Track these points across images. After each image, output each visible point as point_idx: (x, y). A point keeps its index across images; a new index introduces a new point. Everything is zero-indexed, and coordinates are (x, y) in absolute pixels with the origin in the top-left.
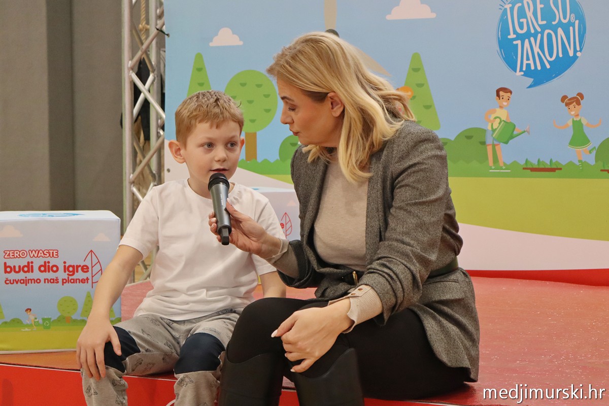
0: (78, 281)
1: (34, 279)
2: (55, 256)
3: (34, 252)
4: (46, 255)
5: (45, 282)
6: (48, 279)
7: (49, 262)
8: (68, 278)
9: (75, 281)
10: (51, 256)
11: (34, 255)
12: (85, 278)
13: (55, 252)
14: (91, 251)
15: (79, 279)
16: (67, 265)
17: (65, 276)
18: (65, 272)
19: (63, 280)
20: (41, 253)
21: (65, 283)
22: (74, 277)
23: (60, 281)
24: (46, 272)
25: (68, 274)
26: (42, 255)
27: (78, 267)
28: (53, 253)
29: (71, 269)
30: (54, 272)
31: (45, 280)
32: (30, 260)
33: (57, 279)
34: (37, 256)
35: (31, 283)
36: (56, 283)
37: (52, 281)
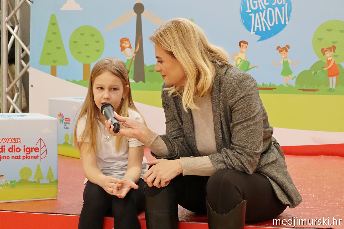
0: (32, 157)
1: (5, 157)
2: (18, 142)
3: (5, 139)
4: (13, 141)
5: (12, 158)
6: (14, 157)
7: (15, 146)
8: (26, 155)
9: (30, 157)
10: (16, 142)
11: (5, 142)
12: (37, 156)
13: (18, 139)
14: (41, 139)
15: (33, 156)
16: (26, 148)
17: (24, 154)
18: (24, 152)
19: (23, 157)
20: (10, 141)
21: (25, 158)
22: (30, 155)
23: (22, 158)
24: (13, 152)
25: (26, 153)
26: (11, 141)
27: (32, 148)
28: (17, 140)
29: (28, 150)
30: (17, 152)
31: (12, 157)
32: (3, 145)
33: (20, 156)
34: (8, 142)
35: (4, 159)
36: (19, 158)
37: (16, 157)
